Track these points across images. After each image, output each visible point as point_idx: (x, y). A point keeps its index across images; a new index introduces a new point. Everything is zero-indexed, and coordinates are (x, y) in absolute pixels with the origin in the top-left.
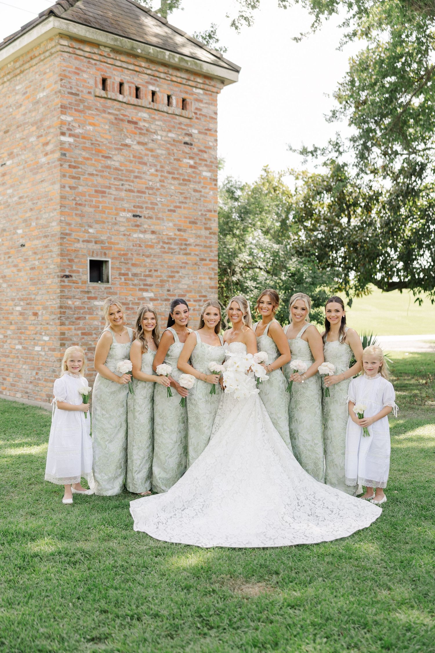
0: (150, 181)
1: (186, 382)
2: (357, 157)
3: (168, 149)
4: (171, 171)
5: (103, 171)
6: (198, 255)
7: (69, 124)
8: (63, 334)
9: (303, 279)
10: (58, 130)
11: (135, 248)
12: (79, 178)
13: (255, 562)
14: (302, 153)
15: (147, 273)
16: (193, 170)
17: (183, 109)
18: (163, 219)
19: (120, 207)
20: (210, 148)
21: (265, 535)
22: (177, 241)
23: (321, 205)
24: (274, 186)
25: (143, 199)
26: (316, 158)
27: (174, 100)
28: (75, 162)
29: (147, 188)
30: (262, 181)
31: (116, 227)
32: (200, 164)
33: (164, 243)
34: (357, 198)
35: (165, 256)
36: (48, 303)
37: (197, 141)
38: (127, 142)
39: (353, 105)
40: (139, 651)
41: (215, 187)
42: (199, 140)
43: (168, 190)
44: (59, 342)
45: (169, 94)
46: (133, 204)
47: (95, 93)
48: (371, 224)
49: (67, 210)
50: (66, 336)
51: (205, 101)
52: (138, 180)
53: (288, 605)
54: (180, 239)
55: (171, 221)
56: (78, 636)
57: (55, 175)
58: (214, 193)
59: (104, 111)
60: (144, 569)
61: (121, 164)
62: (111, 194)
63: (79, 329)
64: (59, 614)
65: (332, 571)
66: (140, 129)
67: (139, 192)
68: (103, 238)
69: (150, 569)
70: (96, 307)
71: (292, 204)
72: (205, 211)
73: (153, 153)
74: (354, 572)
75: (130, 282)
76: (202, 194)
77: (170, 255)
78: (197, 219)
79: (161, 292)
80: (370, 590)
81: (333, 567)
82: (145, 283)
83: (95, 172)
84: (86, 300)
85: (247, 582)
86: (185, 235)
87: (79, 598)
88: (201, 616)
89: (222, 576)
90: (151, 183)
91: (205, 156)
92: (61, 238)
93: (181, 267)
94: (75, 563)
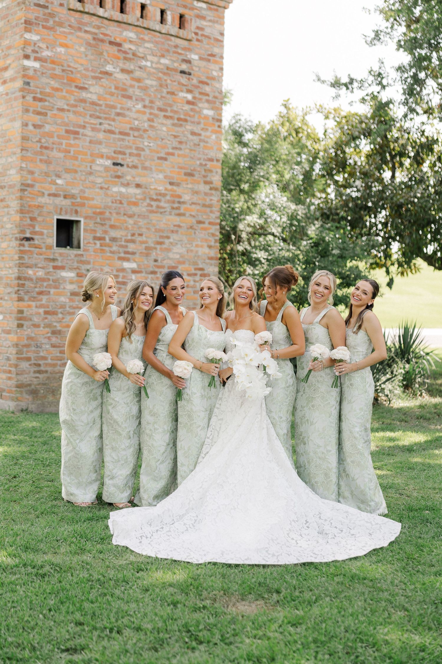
0: (136, 119)
1: (181, 370)
2: (404, 93)
3: (159, 79)
4: (162, 107)
5: (76, 106)
6: (194, 216)
7: (35, 44)
8: (21, 312)
9: (329, 251)
10: (21, 51)
11: (115, 205)
12: (45, 114)
13: (253, 580)
14: (333, 85)
15: (129, 237)
16: (191, 107)
17: (180, 28)
18: (151, 169)
19: (97, 152)
20: (213, 79)
21: (267, 551)
22: (168, 198)
23: (358, 153)
24: (296, 127)
25: (127, 143)
26: (352, 92)
27: (169, 17)
28: (41, 93)
29: (131, 129)
30: (281, 120)
31: (91, 178)
32: (200, 99)
33: (152, 199)
34: (404, 146)
35: (152, 216)
36: (3, 273)
37: (197, 69)
38: (107, 69)
39: (404, 24)
40: (120, 661)
41: (219, 129)
42: (199, 68)
43: (159, 132)
44: (16, 323)
45: (163, 8)
46: (113, 149)
47: (68, 5)
48: (421, 181)
49: (29, 154)
50: (25, 315)
51: (208, 18)
52: (120, 118)
53: (289, 623)
54: (172, 196)
55: (161, 171)
56: (52, 646)
57: (16, 109)
58: (217, 138)
59: (80, 29)
60: (124, 583)
61: (100, 98)
62: (85, 135)
63: (41, 306)
64: (29, 625)
65: (343, 591)
66: (125, 52)
67: (121, 133)
68: (75, 191)
69: (130, 584)
70: (64, 279)
71: (319, 151)
72: (204, 160)
73: (141, 84)
74: (367, 593)
75: (107, 249)
76: (202, 137)
77: (159, 215)
78: (194, 170)
79: (146, 262)
80: (384, 610)
81: (343, 587)
82: (126, 250)
83: (66, 107)
84: (51, 270)
85: (243, 600)
86: (179, 190)
87: (50, 610)
88: (189, 631)
89: (214, 592)
90: (136, 123)
91: (207, 89)
92: (21, 190)
93: (172, 231)
94: (43, 576)
